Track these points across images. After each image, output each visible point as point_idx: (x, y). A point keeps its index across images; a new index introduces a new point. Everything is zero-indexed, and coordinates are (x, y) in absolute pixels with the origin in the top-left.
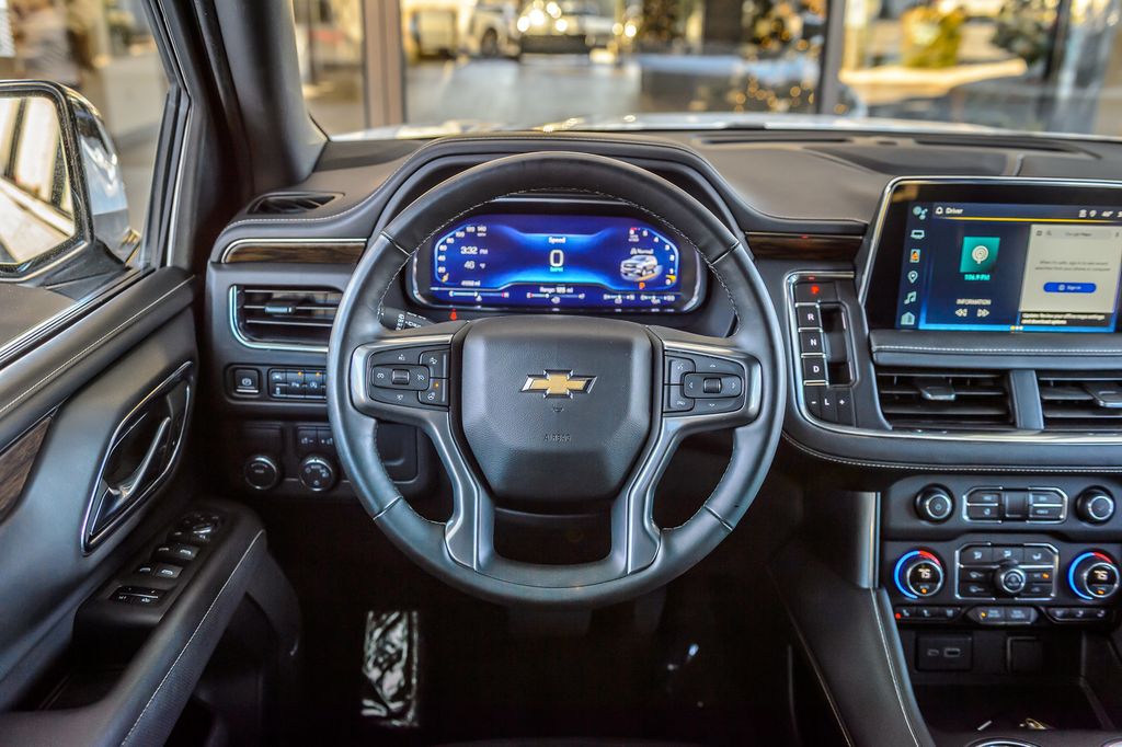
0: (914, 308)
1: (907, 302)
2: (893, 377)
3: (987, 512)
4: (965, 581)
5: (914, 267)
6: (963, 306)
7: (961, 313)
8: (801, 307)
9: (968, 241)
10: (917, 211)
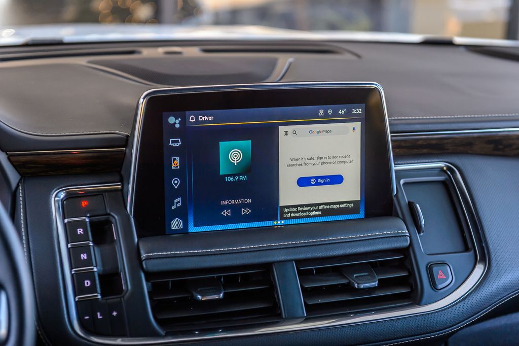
0: (182, 214)
1: (174, 207)
2: (168, 282)
5: (176, 173)
6: (227, 207)
7: (226, 213)
8: (69, 222)
9: (223, 145)
10: (172, 120)
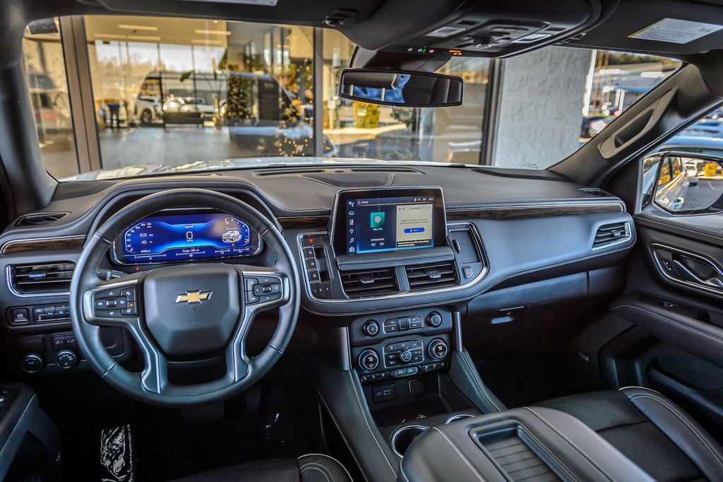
0: (354, 245)
1: (350, 242)
2: (348, 275)
3: (393, 329)
4: (388, 360)
5: (352, 227)
6: (374, 242)
7: (373, 245)
8: (306, 249)
9: (372, 214)
10: (350, 203)
